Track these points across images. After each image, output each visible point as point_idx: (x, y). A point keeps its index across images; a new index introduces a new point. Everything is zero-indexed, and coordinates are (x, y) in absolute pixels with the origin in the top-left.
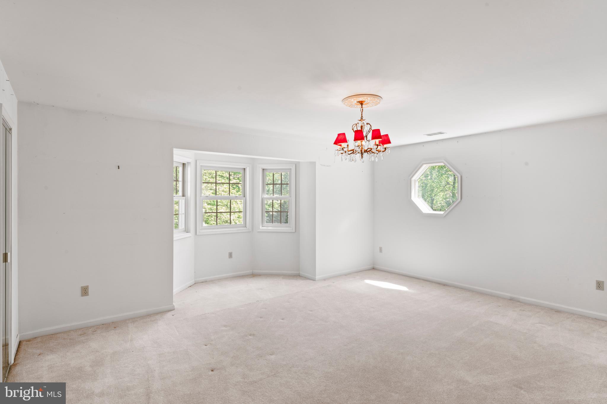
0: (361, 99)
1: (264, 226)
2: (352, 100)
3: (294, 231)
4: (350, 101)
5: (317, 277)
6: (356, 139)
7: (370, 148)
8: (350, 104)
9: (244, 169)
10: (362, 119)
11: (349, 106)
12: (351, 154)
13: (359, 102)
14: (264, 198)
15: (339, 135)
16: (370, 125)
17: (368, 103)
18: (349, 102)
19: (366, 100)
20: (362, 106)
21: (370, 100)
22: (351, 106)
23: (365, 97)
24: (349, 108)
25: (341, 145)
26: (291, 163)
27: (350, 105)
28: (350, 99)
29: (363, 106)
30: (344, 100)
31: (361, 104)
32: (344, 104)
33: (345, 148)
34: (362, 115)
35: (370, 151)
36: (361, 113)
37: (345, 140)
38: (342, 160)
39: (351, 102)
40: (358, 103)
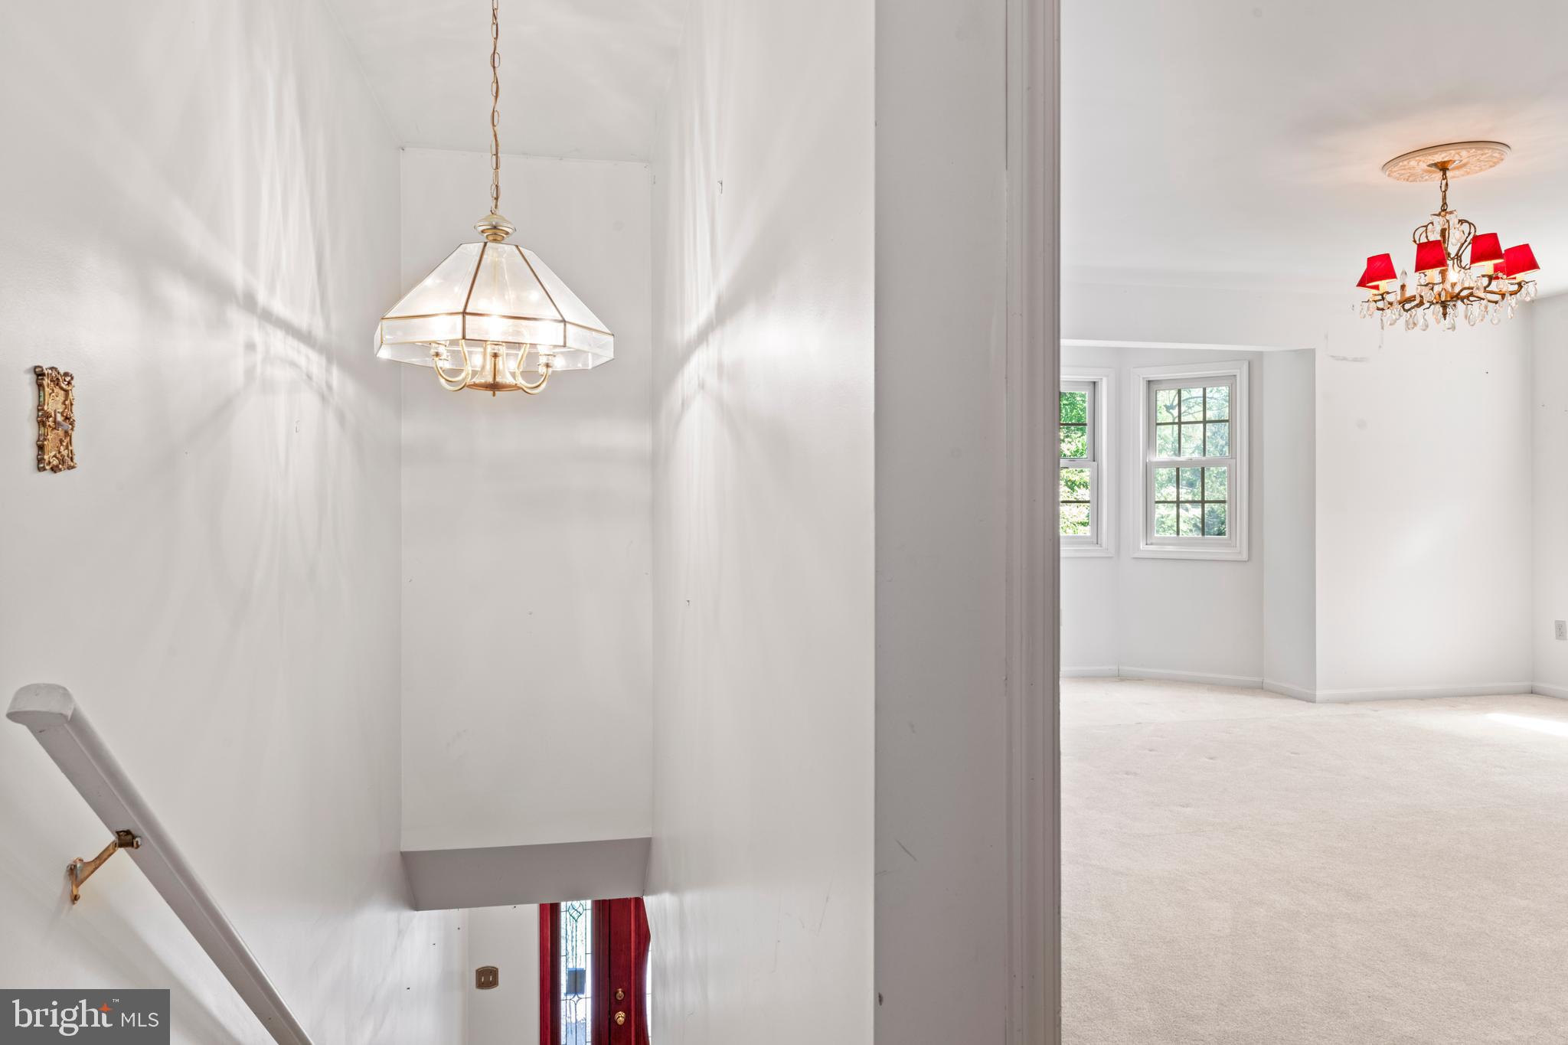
0: (1439, 158)
1: (1152, 544)
2: (1413, 163)
3: (1245, 557)
4: (1405, 166)
5: (1320, 693)
6: (1421, 266)
7: (1469, 288)
8: (1409, 175)
9: (1094, 383)
10: (1445, 210)
11: (1407, 180)
12: (1412, 308)
13: (1435, 165)
14: (1151, 462)
15: (1371, 261)
16: (1470, 224)
17: (1465, 165)
18: (1404, 169)
19: (1457, 158)
20: (1444, 174)
21: (1469, 157)
22: (1411, 179)
23: (1451, 152)
24: (1408, 183)
25: (1377, 287)
26: (1237, 356)
27: (1409, 177)
28: (1405, 163)
29: (1448, 174)
30: (1386, 167)
31: (1441, 170)
32: (1389, 175)
33: (1388, 293)
34: (1444, 198)
35: (1471, 294)
36: (1440, 195)
37: (1390, 274)
38: (1383, 328)
39: (1409, 169)
40: (1433, 169)
